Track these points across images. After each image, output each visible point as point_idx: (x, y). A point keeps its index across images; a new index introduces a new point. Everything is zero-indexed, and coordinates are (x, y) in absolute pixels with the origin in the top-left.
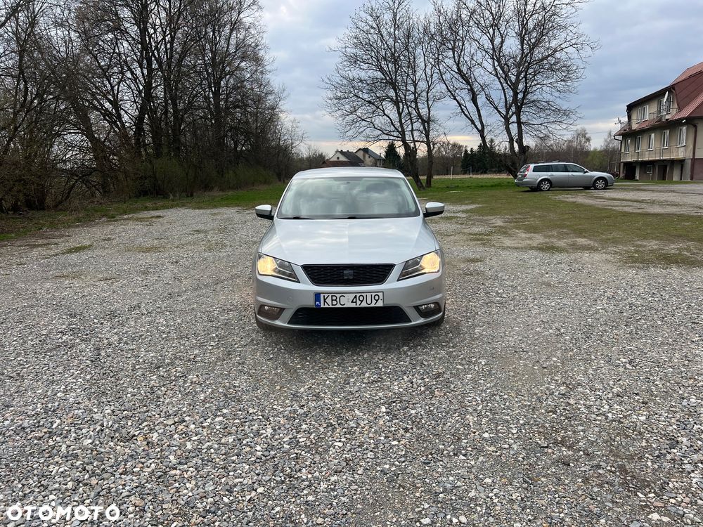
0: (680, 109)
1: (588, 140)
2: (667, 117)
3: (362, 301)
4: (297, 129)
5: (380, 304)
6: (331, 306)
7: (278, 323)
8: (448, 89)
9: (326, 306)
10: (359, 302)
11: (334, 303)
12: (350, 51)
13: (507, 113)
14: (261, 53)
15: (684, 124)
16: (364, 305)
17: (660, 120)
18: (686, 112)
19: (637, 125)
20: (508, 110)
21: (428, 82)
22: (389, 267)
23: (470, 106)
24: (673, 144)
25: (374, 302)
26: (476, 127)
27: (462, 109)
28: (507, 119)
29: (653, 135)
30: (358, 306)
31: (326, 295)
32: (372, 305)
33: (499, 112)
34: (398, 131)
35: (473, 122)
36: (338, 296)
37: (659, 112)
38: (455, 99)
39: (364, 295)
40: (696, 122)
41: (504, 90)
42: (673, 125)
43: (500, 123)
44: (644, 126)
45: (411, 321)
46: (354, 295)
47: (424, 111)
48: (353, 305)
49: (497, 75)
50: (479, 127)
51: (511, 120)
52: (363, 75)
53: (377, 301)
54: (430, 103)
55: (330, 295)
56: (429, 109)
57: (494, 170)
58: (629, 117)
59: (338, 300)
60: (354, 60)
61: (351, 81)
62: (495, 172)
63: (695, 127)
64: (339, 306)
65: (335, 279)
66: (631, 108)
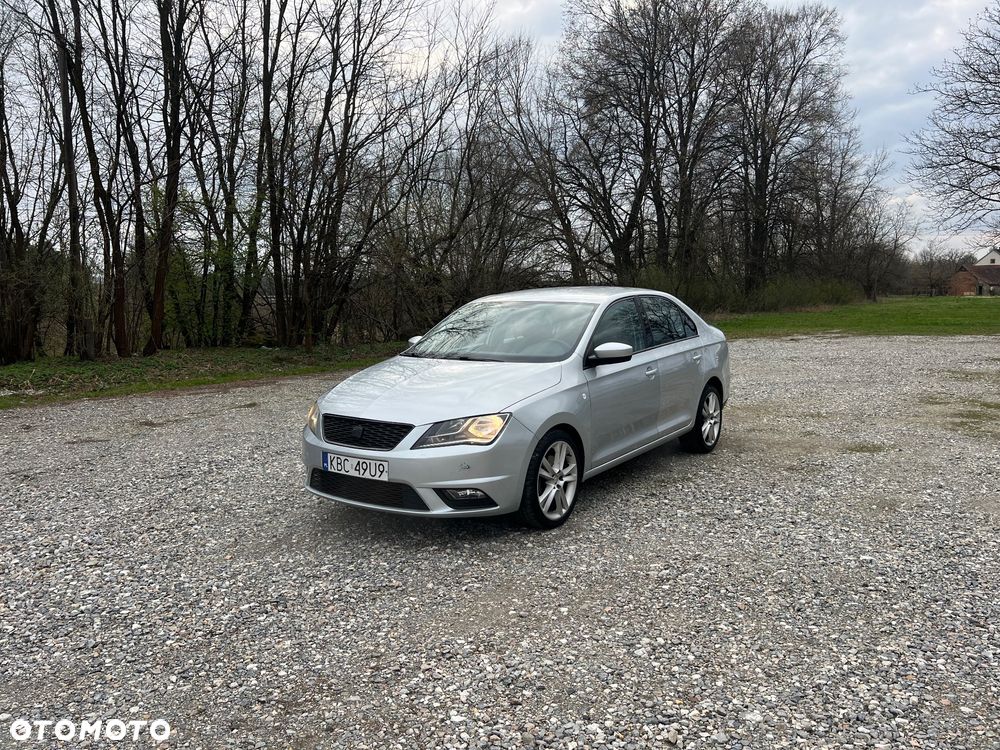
3: (365, 470)
4: (908, 217)
5: (385, 478)
6: (336, 471)
9: (333, 470)
10: (362, 471)
11: (340, 467)
14: (837, 107)
16: (367, 475)
22: (406, 429)
25: (378, 473)
30: (361, 476)
31: (333, 456)
32: (377, 478)
36: (343, 458)
39: (368, 462)
45: (428, 509)
46: (358, 461)
48: (356, 474)
53: (382, 472)
55: (336, 456)
59: (343, 464)
61: (958, 135)
64: (343, 472)
65: (344, 437)
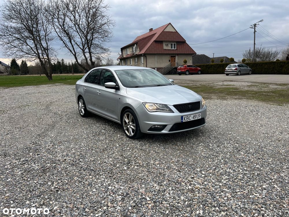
0: (140, 51)
1: (101, 61)
2: (136, 53)
3: (196, 117)
5: (200, 118)
6: (186, 121)
7: (164, 132)
8: (58, 36)
9: (185, 121)
11: (188, 119)
12: (7, 12)
13: (83, 48)
15: (142, 56)
17: (133, 54)
18: (143, 52)
19: (125, 56)
20: (84, 47)
21: (45, 32)
22: (199, 103)
23: (69, 44)
24: (139, 63)
26: (72, 53)
27: (66, 45)
28: (83, 51)
29: (131, 59)
30: (195, 119)
32: (198, 118)
33: (80, 48)
34: (36, 53)
35: (71, 51)
36: (189, 116)
37: (133, 51)
38: (62, 40)
39: (196, 114)
40: (146, 55)
41: (81, 39)
42: (138, 56)
43: (81, 52)
44: (128, 56)
46: (193, 115)
47: (44, 45)
48: (193, 119)
49: (78, 32)
50: (74, 53)
51: (85, 51)
52: (14, 25)
53: (199, 116)
54: (47, 41)
55: (186, 116)
56: (47, 44)
57: (65, 72)
58: (122, 53)
59: (189, 118)
60: (10, 18)
62: (65, 73)
63: (146, 57)
64: (189, 120)
65: (186, 110)
66: (122, 49)
